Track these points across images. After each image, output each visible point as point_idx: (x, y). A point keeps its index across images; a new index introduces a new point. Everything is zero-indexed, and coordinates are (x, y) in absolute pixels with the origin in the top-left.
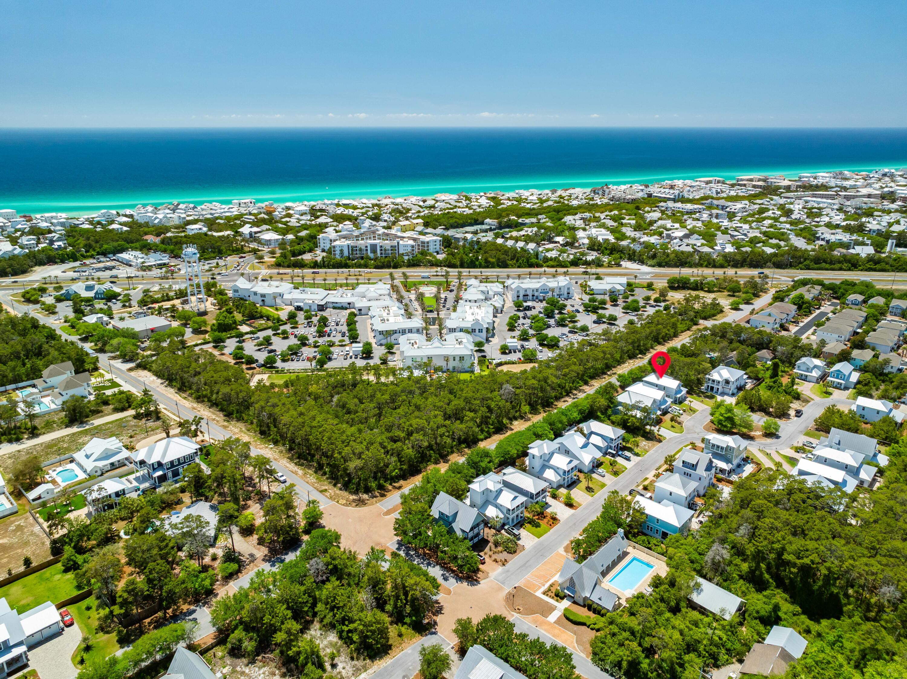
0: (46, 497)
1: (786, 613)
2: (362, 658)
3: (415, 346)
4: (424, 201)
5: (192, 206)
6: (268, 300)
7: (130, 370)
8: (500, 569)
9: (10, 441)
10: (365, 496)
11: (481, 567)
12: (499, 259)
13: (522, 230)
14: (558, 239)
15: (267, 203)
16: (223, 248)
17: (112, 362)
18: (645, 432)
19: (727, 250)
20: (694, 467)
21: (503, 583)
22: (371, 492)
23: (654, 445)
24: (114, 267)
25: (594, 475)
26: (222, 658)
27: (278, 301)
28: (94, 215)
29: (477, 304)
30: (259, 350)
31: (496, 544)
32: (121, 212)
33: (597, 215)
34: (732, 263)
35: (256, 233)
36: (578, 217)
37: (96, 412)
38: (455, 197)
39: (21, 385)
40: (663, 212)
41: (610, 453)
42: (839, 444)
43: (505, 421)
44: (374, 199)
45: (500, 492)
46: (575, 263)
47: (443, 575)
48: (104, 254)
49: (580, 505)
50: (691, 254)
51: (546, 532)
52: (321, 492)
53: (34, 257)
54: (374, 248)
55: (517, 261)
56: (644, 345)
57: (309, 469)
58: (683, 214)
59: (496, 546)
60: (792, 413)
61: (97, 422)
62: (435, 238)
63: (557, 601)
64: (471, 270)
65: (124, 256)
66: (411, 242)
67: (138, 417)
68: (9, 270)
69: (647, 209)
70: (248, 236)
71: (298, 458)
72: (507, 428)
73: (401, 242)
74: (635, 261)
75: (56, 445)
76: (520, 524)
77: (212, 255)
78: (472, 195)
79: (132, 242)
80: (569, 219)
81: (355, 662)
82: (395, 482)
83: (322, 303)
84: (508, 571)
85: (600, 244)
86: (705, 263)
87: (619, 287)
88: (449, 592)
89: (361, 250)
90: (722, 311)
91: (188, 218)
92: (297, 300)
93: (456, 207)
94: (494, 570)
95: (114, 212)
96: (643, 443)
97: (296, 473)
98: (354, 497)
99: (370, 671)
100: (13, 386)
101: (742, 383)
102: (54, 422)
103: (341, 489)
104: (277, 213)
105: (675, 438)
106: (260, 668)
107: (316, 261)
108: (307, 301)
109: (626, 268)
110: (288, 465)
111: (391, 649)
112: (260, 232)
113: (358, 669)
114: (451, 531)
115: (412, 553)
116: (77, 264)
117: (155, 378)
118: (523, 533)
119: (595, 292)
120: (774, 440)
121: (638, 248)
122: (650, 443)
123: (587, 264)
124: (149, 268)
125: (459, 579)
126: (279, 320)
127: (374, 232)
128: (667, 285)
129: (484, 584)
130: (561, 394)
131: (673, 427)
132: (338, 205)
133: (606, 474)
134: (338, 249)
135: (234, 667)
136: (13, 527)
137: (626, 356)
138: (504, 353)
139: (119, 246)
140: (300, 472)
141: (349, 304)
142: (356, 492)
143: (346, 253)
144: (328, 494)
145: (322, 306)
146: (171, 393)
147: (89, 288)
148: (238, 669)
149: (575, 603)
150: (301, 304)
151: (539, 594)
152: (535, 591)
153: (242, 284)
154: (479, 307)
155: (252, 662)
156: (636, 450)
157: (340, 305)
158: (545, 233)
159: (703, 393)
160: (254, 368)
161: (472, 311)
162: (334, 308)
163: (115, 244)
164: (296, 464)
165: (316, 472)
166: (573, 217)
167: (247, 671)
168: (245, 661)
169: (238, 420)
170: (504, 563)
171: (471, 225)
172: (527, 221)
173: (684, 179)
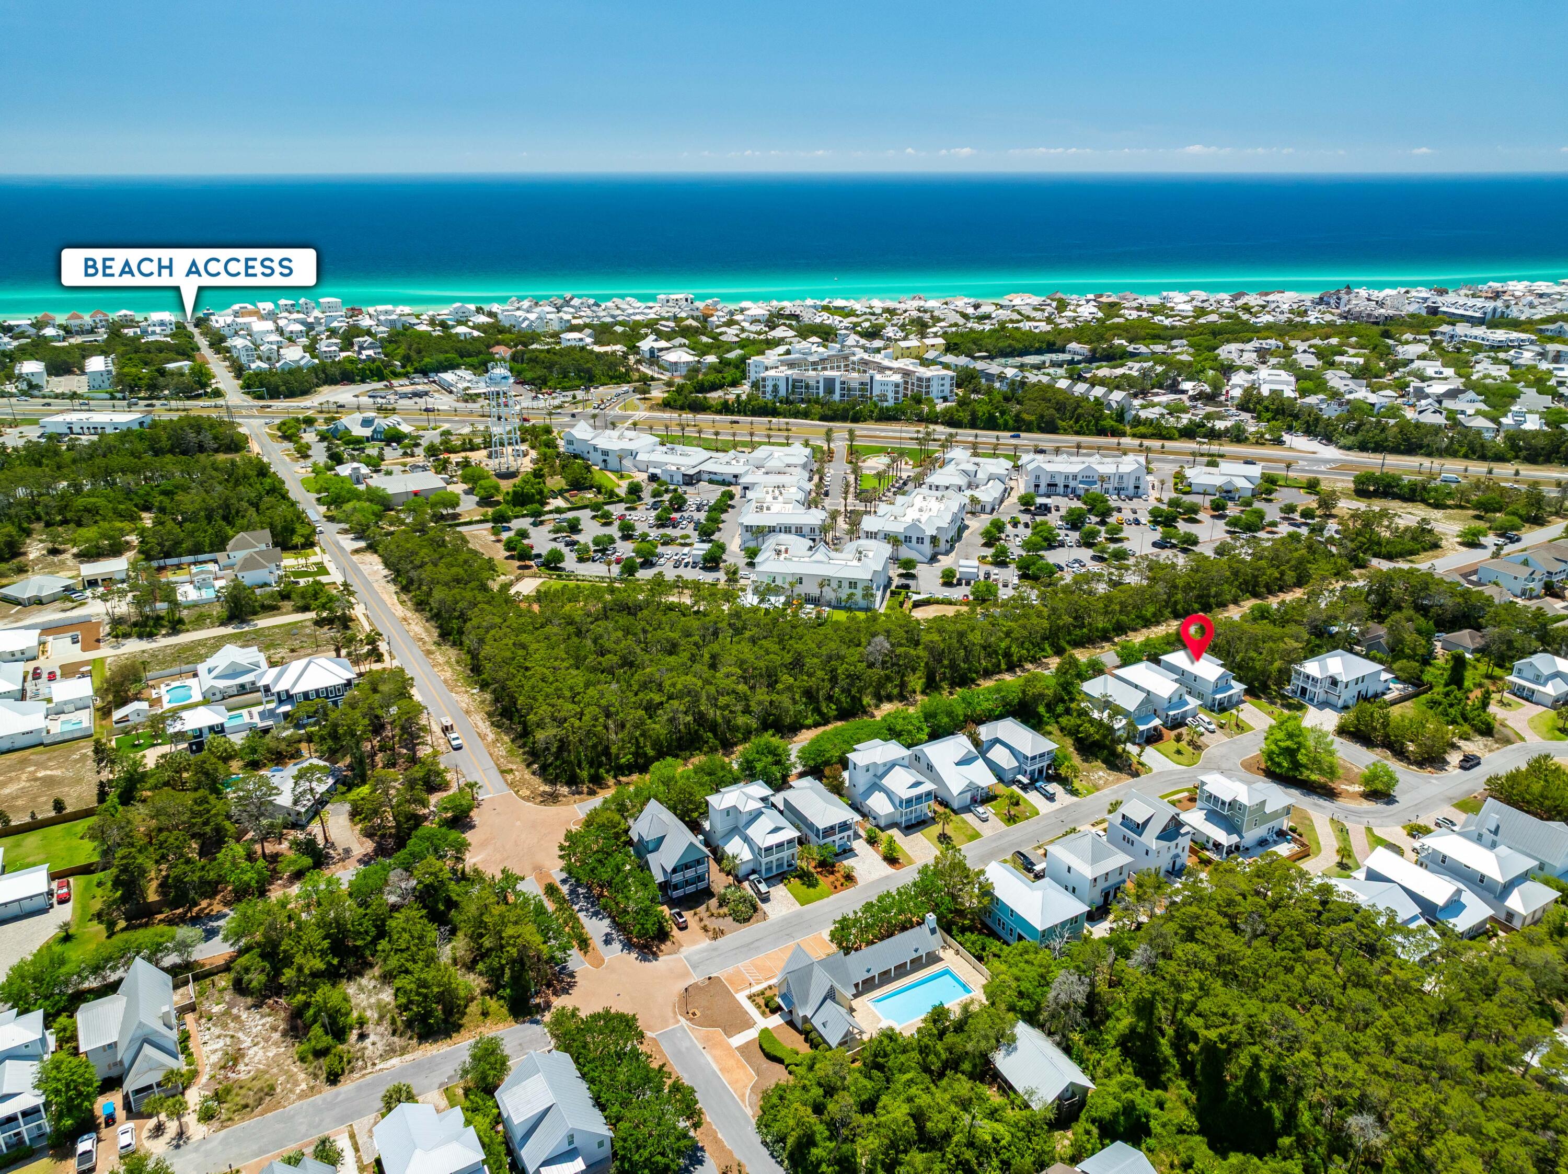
0: (134, 720)
1: (1164, 1125)
2: (409, 1034)
3: (783, 556)
4: (976, 307)
5: (591, 301)
6: (613, 462)
7: (357, 551)
8: (705, 943)
9: (140, 637)
10: (565, 790)
11: (675, 932)
12: (1042, 416)
13: (1122, 366)
14: (1187, 386)
15: (710, 301)
16: (597, 372)
17: (339, 537)
18: (1113, 753)
19: (1527, 426)
20: (1139, 828)
21: (694, 967)
22: (576, 784)
23: (1118, 780)
24: (426, 393)
25: (968, 817)
26: (221, 991)
27: (627, 463)
28: (445, 312)
29: (939, 494)
30: (555, 540)
31: (723, 902)
32: (486, 308)
33: (1292, 344)
34: (1524, 453)
35: (661, 350)
36: (1249, 346)
37: (270, 609)
38: (1036, 300)
39: (201, 557)
40: (1436, 345)
41: (1019, 782)
42: (1496, 832)
43: (866, 700)
44: (891, 299)
45: (756, 816)
46: (1188, 433)
47: (607, 935)
48: (424, 372)
49: (911, 862)
50: (1436, 430)
51: (820, 897)
52: (503, 772)
53: (324, 371)
54: (830, 384)
55: (1077, 422)
56: (1217, 595)
57: (507, 733)
58: (1477, 349)
59: (721, 906)
60: (1454, 758)
61: (264, 623)
62: (945, 372)
63: (763, 1014)
64: (979, 432)
65: (448, 376)
66: (897, 378)
67: (319, 623)
68: (283, 388)
69: (1408, 336)
70: (647, 355)
71: (501, 715)
72: (865, 712)
73: (878, 377)
74: (1316, 436)
75: (191, 649)
76: (779, 876)
77: (577, 382)
78: (1073, 298)
79: (470, 356)
80: (1228, 351)
81: (396, 1039)
82: (623, 775)
83: (692, 472)
84: (715, 949)
85: (1260, 400)
86: (1464, 450)
87: (1242, 483)
88: (598, 962)
89: (807, 387)
90: (1435, 546)
91: (574, 322)
92: (656, 465)
93: (1028, 318)
94: (694, 942)
95: (472, 307)
96: (1099, 772)
97: (482, 737)
98: (547, 788)
99: (408, 1057)
100: (191, 559)
101: (1380, 689)
102: (210, 616)
103: (534, 773)
104: (714, 319)
105: (1171, 773)
106: (262, 1016)
107: (726, 402)
108: (669, 467)
109: (1291, 448)
110: (480, 723)
111: (458, 1031)
112: (667, 349)
113: (393, 1051)
114: (644, 867)
115: (581, 890)
116: (381, 385)
117: (381, 566)
118: (780, 892)
119: (1194, 488)
120: (1380, 807)
121: (1331, 411)
122: (1112, 776)
123: (1214, 435)
124: (472, 398)
125: (628, 945)
126: (612, 494)
127: (846, 358)
128: (1352, 486)
129: (665, 962)
130: (999, 665)
131: (1179, 752)
132: (826, 308)
133: (992, 818)
134: (770, 383)
135: (231, 1006)
136: (76, 756)
137: (1167, 612)
138: (948, 584)
139: (447, 360)
140: (491, 737)
141: (736, 476)
142: (553, 782)
143: (782, 392)
144: (510, 777)
145: (691, 476)
146: (388, 593)
147: (366, 423)
148: (235, 1011)
149: (791, 1023)
150: (658, 471)
151: (742, 998)
152: (737, 991)
153: (582, 431)
154: (940, 499)
155: (257, 1006)
156: (1077, 784)
157: (720, 478)
158: (1165, 373)
159: (1284, 697)
160: (529, 567)
161: (924, 504)
162: (711, 482)
163: (442, 357)
164: (492, 724)
165: (513, 741)
166: (1241, 346)
167: (244, 1016)
168: (249, 1001)
169: (454, 644)
170: (717, 934)
171: (1039, 352)
172: (1143, 349)
173: (1533, 279)
